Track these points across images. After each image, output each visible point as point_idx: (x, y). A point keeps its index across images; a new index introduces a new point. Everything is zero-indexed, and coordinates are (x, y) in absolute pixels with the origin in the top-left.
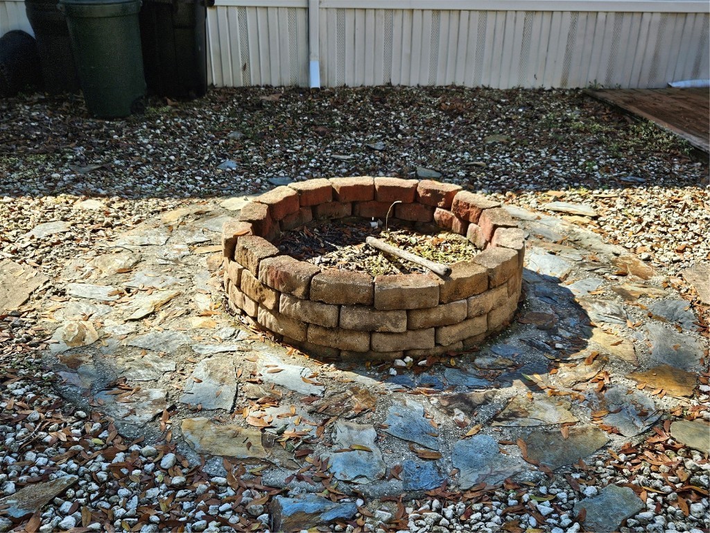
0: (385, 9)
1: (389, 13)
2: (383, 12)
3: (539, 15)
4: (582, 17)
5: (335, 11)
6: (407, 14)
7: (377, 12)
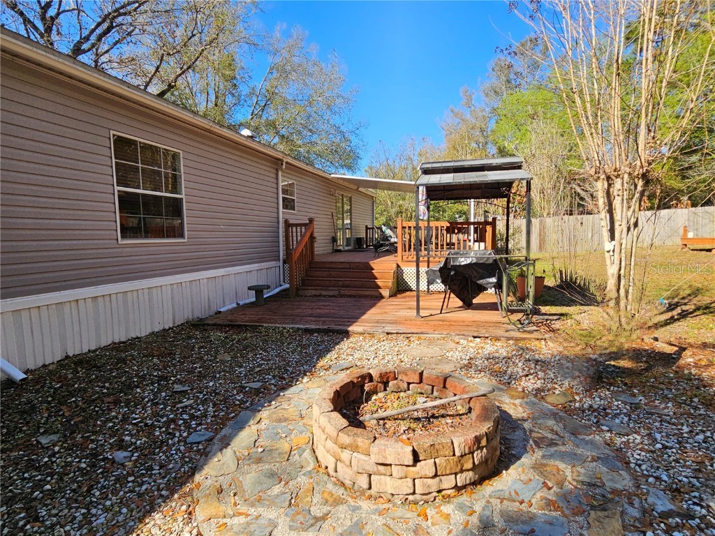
0: (56, 304)
1: (60, 306)
2: (54, 307)
3: (155, 289)
4: (175, 286)
5: (11, 313)
6: (73, 304)
7: (50, 307)
